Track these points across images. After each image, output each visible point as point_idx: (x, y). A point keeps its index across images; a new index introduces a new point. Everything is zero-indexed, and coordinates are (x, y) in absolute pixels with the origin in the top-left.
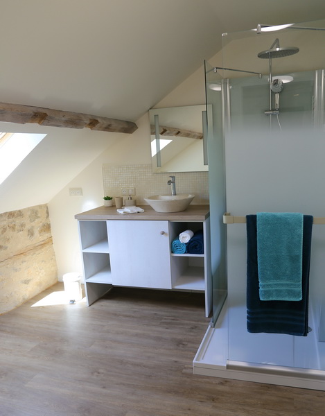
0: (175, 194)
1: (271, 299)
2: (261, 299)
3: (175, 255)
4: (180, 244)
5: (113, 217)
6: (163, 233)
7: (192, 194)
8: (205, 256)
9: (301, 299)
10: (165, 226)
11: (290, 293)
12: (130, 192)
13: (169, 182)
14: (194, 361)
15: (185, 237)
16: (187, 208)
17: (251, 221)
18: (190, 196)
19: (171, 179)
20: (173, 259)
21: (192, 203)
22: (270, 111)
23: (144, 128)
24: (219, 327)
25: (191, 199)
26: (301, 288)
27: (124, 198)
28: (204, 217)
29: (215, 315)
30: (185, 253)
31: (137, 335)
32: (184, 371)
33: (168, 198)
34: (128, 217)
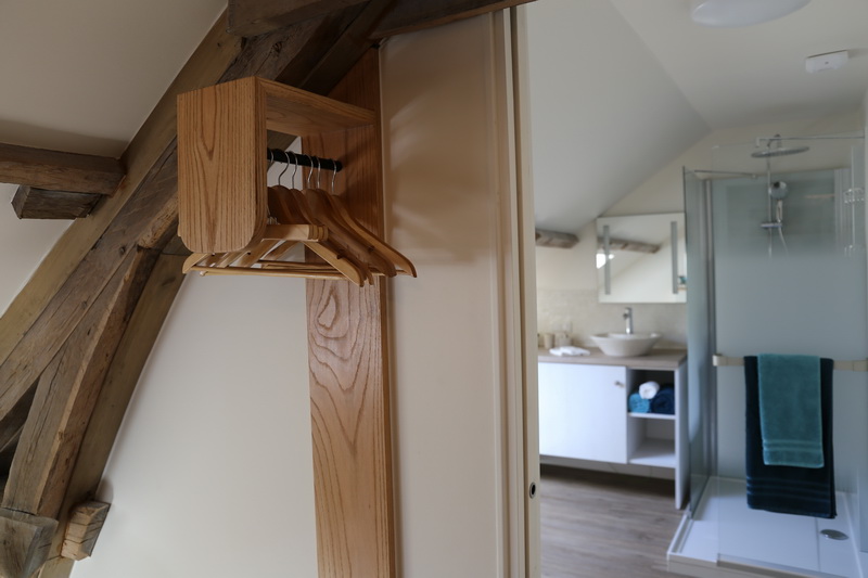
0: (632, 332)
1: (780, 463)
2: (766, 463)
3: (635, 414)
4: (641, 400)
5: (547, 358)
6: (618, 383)
7: (656, 332)
8: (676, 417)
9: (822, 465)
10: (621, 374)
11: (805, 457)
12: (565, 328)
13: (626, 316)
14: (669, 552)
15: (649, 390)
16: (649, 351)
17: (751, 364)
18: (654, 336)
19: (627, 312)
20: (630, 421)
21: (656, 347)
22: (768, 222)
23: (588, 242)
24: (699, 518)
25: (656, 341)
26: (821, 451)
27: (557, 335)
28: (676, 364)
29: (694, 498)
30: (648, 412)
31: (578, 522)
32: (654, 567)
33: (622, 337)
34: (570, 359)
